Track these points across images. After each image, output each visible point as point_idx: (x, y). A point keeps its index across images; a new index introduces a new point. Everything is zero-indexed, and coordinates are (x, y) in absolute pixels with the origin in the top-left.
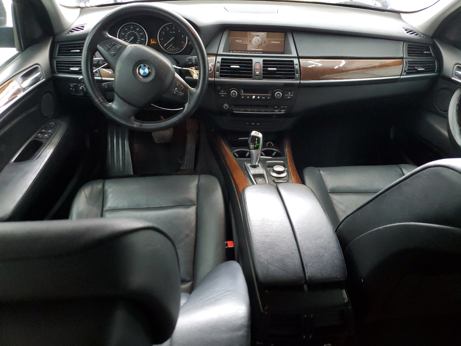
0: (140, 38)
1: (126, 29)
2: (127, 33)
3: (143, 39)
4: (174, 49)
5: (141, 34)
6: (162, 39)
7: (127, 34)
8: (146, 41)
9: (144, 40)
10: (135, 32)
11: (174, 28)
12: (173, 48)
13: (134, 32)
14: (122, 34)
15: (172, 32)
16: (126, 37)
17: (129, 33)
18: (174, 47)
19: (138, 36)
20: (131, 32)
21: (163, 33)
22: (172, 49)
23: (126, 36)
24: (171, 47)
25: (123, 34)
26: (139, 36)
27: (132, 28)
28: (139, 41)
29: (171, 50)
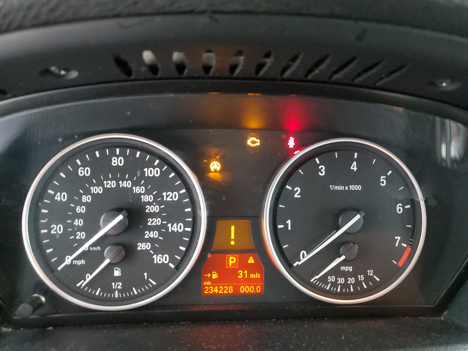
0: (157, 221)
1: (84, 172)
2: (87, 192)
3: (177, 228)
4: (351, 280)
5: (171, 196)
6: (286, 226)
7: (86, 199)
8: (193, 235)
9: (185, 233)
10: (135, 184)
11: (354, 167)
12: (346, 275)
13: (126, 184)
14: (58, 198)
15: (341, 188)
16: (79, 216)
17: (97, 190)
18: (350, 269)
19: (149, 209)
20: (111, 184)
21: (293, 192)
22: (341, 281)
23: (81, 210)
24: (336, 271)
25: (61, 197)
26: (155, 209)
27: (117, 161)
28: (154, 234)
29: (335, 284)
